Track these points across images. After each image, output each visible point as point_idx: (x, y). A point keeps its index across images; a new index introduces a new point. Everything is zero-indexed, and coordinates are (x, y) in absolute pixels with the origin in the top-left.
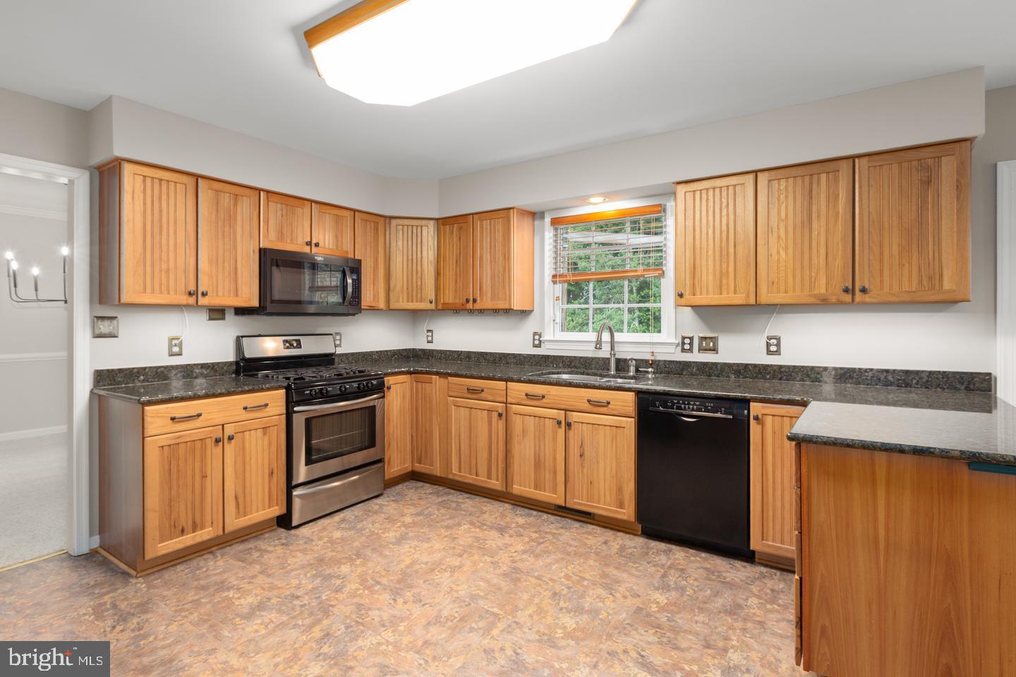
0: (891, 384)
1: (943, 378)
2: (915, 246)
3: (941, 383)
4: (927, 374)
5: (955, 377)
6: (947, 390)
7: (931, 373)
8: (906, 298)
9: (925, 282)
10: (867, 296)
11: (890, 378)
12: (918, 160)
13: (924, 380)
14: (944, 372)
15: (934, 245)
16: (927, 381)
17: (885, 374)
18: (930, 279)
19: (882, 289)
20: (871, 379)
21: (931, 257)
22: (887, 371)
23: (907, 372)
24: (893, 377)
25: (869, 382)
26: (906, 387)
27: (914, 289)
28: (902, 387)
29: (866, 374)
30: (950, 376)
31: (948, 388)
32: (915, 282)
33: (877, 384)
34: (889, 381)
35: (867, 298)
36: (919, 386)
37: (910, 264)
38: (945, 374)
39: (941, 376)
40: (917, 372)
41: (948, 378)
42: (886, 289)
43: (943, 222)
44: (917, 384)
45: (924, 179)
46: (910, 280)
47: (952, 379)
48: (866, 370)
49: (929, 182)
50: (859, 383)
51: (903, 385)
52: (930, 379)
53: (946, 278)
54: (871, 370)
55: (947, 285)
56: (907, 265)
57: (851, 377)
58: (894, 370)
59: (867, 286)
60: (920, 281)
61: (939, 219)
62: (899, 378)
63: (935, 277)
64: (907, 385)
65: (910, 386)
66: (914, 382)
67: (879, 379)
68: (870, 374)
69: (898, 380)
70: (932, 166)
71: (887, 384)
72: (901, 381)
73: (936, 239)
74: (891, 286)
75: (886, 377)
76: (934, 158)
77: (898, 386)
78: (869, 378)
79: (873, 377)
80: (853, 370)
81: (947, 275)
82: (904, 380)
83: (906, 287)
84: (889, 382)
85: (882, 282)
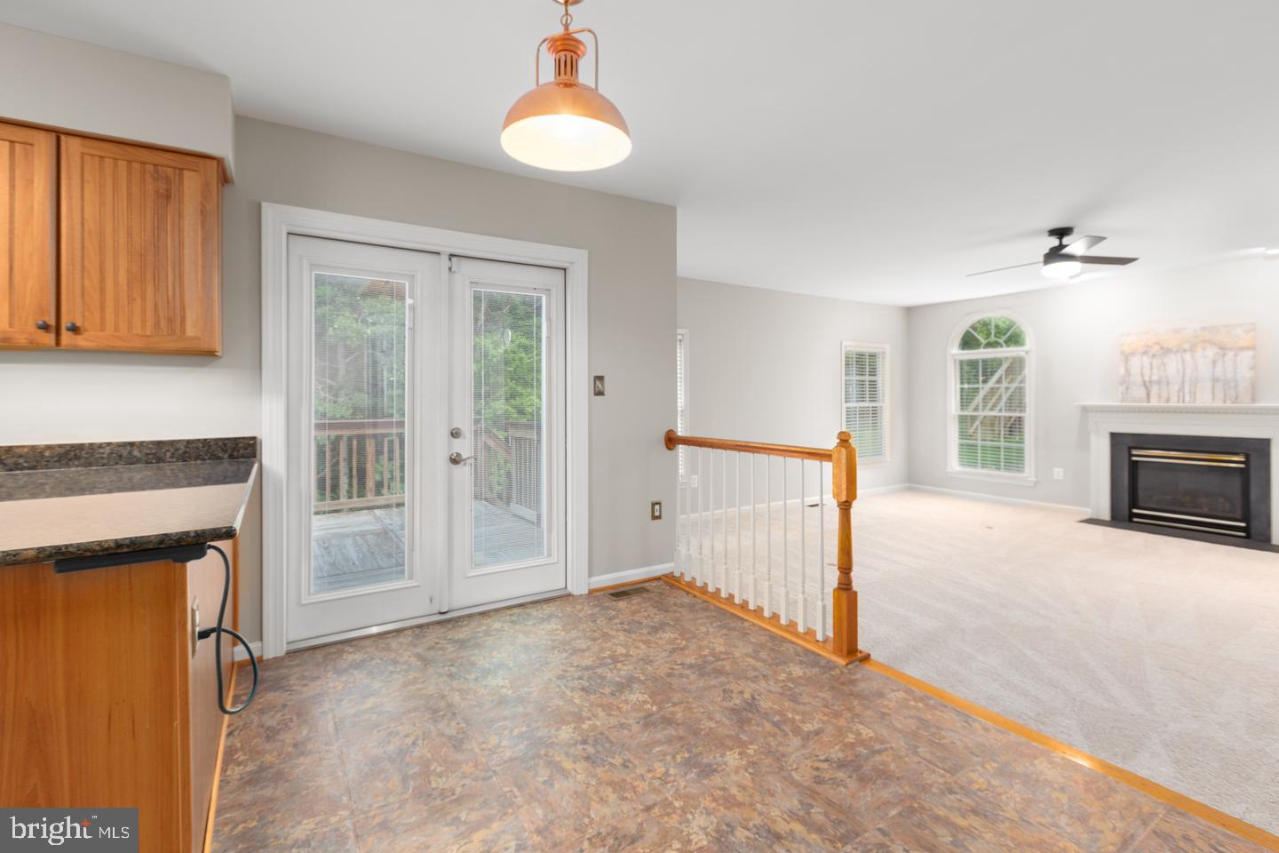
0: (138, 461)
1: (203, 447)
2: (149, 276)
3: (201, 453)
4: (185, 443)
5: (217, 444)
6: (208, 461)
7: (189, 442)
8: (138, 344)
9: (163, 324)
10: (79, 337)
11: (136, 453)
12: (155, 165)
13: (181, 452)
14: (205, 440)
15: (174, 279)
16: (185, 453)
17: (128, 448)
18: (170, 320)
19: (103, 328)
20: (108, 458)
21: (170, 293)
22: (132, 444)
23: (159, 444)
24: (140, 452)
25: (105, 461)
26: (157, 462)
27: (148, 333)
28: (152, 463)
29: (101, 451)
30: (211, 443)
31: (209, 459)
32: (150, 324)
33: (117, 463)
34: (135, 457)
35: (81, 341)
36: (174, 460)
37: (144, 299)
38: (206, 443)
39: (201, 445)
40: (172, 443)
41: (210, 446)
42: (110, 330)
43: (186, 252)
44: (172, 457)
45: (161, 191)
46: (144, 321)
47: (214, 447)
48: (100, 446)
49: (168, 197)
50: (90, 465)
51: (154, 461)
52: (188, 450)
53: (189, 322)
54: (109, 444)
55: (190, 331)
56: (139, 301)
57: (77, 457)
58: (142, 443)
59: (78, 324)
60: (157, 324)
61: (181, 245)
62: (149, 452)
63: (175, 320)
64: (160, 460)
65: (164, 462)
66: (169, 454)
67: (121, 456)
68: (107, 450)
69: (147, 454)
70: (172, 179)
71: (132, 461)
72: (150, 456)
73: (177, 271)
74: (116, 328)
75: (130, 452)
76: (175, 168)
77: (147, 463)
78: (105, 456)
79: (112, 453)
80: (81, 447)
81: (191, 317)
82: (154, 454)
83: (138, 329)
84: (135, 459)
85: (103, 318)
